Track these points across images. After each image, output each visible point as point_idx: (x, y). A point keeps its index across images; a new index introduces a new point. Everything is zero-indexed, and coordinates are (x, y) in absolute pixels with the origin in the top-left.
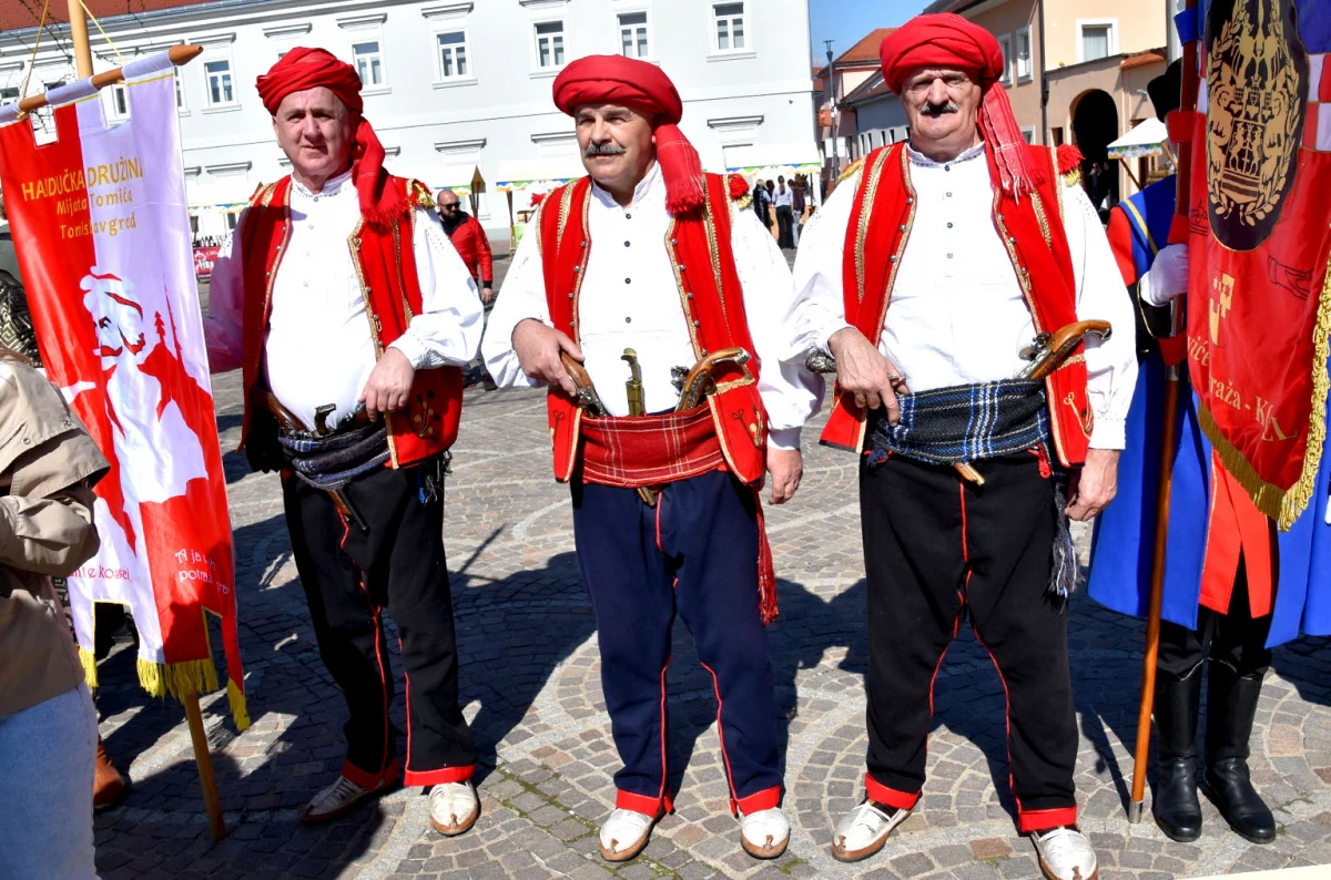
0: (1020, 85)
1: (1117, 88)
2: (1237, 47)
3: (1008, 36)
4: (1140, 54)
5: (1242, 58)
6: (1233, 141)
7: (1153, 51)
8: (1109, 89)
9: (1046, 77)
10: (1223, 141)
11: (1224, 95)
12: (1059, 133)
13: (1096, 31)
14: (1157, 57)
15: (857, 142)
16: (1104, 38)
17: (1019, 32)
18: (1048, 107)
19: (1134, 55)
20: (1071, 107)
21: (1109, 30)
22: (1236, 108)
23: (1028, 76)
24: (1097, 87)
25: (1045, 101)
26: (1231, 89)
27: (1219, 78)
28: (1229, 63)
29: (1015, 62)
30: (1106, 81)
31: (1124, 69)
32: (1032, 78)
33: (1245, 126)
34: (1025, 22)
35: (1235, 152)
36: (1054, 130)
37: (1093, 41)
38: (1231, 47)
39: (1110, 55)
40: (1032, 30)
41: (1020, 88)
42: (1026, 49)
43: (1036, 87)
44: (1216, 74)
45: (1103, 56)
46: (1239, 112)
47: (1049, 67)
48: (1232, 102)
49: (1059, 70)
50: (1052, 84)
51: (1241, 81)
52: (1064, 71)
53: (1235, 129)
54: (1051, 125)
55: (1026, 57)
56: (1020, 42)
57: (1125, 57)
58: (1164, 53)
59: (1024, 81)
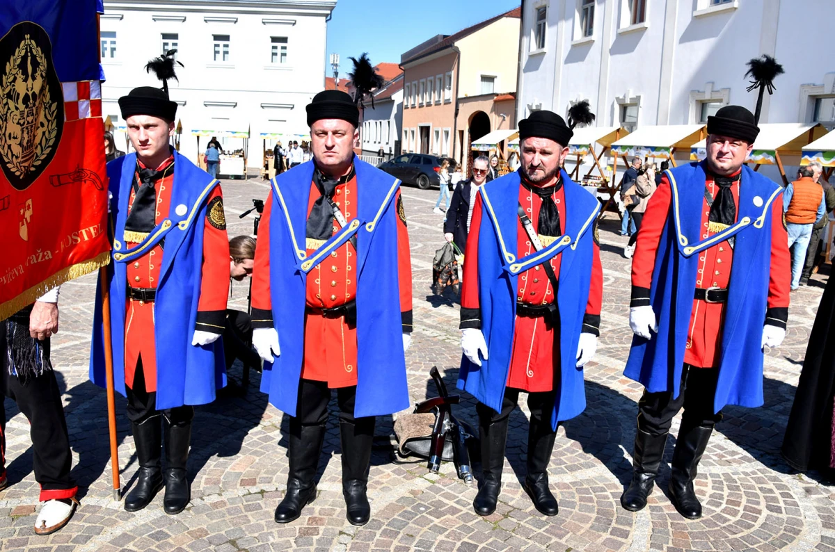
0: (445, 104)
1: (491, 112)
2: (14, 89)
3: (441, 76)
4: (504, 94)
5: (18, 94)
6: (23, 138)
7: (511, 94)
8: (487, 111)
9: (458, 101)
10: (18, 141)
11: (15, 117)
12: (462, 133)
13: (488, 79)
14: (511, 97)
15: (362, 126)
16: (492, 83)
17: (447, 74)
18: (458, 118)
19: (501, 95)
20: (469, 119)
21: (495, 79)
22: (21, 122)
23: (449, 99)
24: (482, 110)
25: (456, 114)
26: (17, 113)
27: (9, 109)
28: (11, 99)
29: (444, 90)
30: (486, 106)
31: (495, 102)
32: (451, 101)
33: (27, 128)
34: (450, 70)
35: (25, 144)
36: (460, 131)
37: (486, 84)
38: (11, 90)
40: (453, 73)
42: (450, 85)
43: (453, 106)
44: (7, 106)
45: (491, 92)
46: (24, 123)
47: (460, 96)
48: (19, 119)
49: (465, 98)
50: (460, 105)
51: (21, 106)
52: (468, 99)
53: (23, 133)
54: (458, 128)
55: (450, 89)
56: (447, 80)
57: (497, 95)
58: (515, 95)
59: (447, 102)
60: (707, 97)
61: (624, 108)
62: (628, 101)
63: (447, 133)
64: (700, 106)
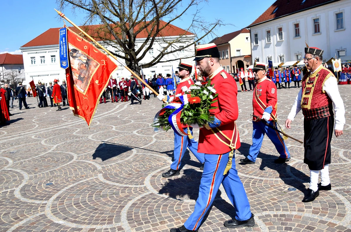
1: (244, 60)
3: (224, 51)
4: (247, 55)
7: (249, 55)
9: (231, 58)
12: (234, 67)
13: (238, 51)
17: (226, 50)
20: (236, 63)
21: (240, 51)
24: (240, 60)
25: (231, 62)
29: (225, 55)
30: (242, 59)
31: (245, 58)
34: (227, 49)
36: (233, 66)
39: (241, 55)
40: (229, 50)
41: (227, 60)
42: (228, 53)
43: (229, 59)
47: (232, 56)
50: (232, 59)
52: (234, 57)
54: (232, 65)
55: (227, 55)
56: (226, 52)
57: (245, 56)
58: (251, 56)
59: (227, 58)
60: (298, 54)
61: (281, 57)
62: (281, 56)
63: (228, 67)
64: (297, 57)
